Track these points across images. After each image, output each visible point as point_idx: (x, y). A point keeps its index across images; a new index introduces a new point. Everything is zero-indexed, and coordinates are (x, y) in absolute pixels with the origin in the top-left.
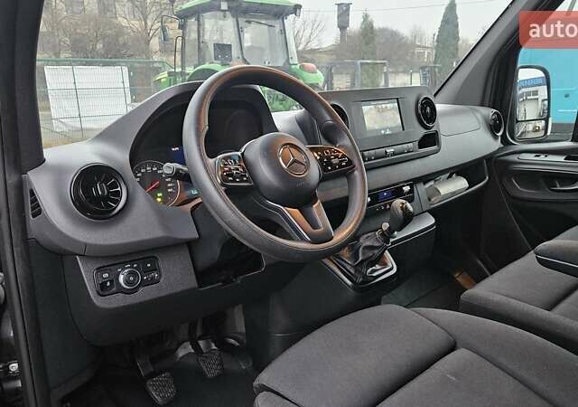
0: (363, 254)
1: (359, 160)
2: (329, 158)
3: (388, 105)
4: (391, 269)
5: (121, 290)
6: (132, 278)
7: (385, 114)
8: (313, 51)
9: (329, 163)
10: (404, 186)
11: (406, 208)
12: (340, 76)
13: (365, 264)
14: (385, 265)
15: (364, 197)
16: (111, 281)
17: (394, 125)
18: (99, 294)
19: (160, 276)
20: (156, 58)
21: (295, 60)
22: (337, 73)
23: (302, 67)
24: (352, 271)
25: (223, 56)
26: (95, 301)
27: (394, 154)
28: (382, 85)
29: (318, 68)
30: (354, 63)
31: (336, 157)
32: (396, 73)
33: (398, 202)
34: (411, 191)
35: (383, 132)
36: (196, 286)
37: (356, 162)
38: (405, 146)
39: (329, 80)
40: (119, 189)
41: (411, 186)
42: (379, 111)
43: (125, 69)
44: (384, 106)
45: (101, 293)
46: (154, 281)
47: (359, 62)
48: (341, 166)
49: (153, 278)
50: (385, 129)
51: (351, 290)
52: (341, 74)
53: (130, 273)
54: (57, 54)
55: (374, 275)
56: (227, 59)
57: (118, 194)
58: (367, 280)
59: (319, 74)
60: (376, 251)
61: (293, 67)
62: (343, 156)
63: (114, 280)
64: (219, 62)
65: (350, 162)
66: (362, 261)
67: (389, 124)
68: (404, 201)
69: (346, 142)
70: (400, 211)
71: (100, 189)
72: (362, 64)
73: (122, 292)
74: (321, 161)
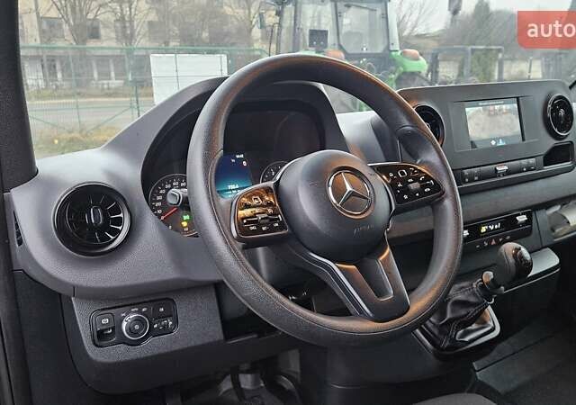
0: (452, 311)
1: (451, 184)
2: (405, 182)
3: (504, 106)
4: (493, 330)
5: (124, 341)
6: (137, 327)
7: (498, 117)
8: (419, 36)
9: (406, 190)
10: (519, 215)
11: (522, 257)
12: (446, 63)
13: (455, 325)
14: (484, 323)
15: (458, 228)
16: (113, 329)
17: (509, 134)
18: (94, 344)
19: (176, 323)
20: (256, 46)
21: (396, 46)
22: (444, 60)
23: (404, 54)
24: (436, 332)
25: (318, 42)
26: (89, 353)
27: (508, 173)
28: (495, 79)
29: (421, 55)
30: (464, 50)
31: (416, 179)
32: (513, 60)
33: (509, 247)
34: (529, 222)
35: (493, 143)
36: (222, 338)
37: (446, 186)
38: (524, 162)
39: (433, 68)
40: (121, 215)
41: (529, 215)
42: (489, 115)
43: (224, 57)
44: (497, 107)
45: (98, 344)
46: (166, 331)
47: (469, 48)
48: (423, 194)
49: (166, 326)
50: (497, 139)
51: (432, 357)
52: (449, 60)
53: (137, 320)
54: (167, 43)
55: (467, 339)
56: (321, 46)
57: (119, 222)
58: (455, 345)
59: (423, 61)
60: (472, 310)
61: (393, 53)
62: (428, 178)
63: (116, 327)
64: (313, 49)
65: (437, 188)
66: (450, 321)
67: (505, 132)
68: (519, 246)
69: (432, 157)
70: (511, 260)
71: (94, 216)
72: (473, 50)
73: (124, 343)
74: (393, 186)
